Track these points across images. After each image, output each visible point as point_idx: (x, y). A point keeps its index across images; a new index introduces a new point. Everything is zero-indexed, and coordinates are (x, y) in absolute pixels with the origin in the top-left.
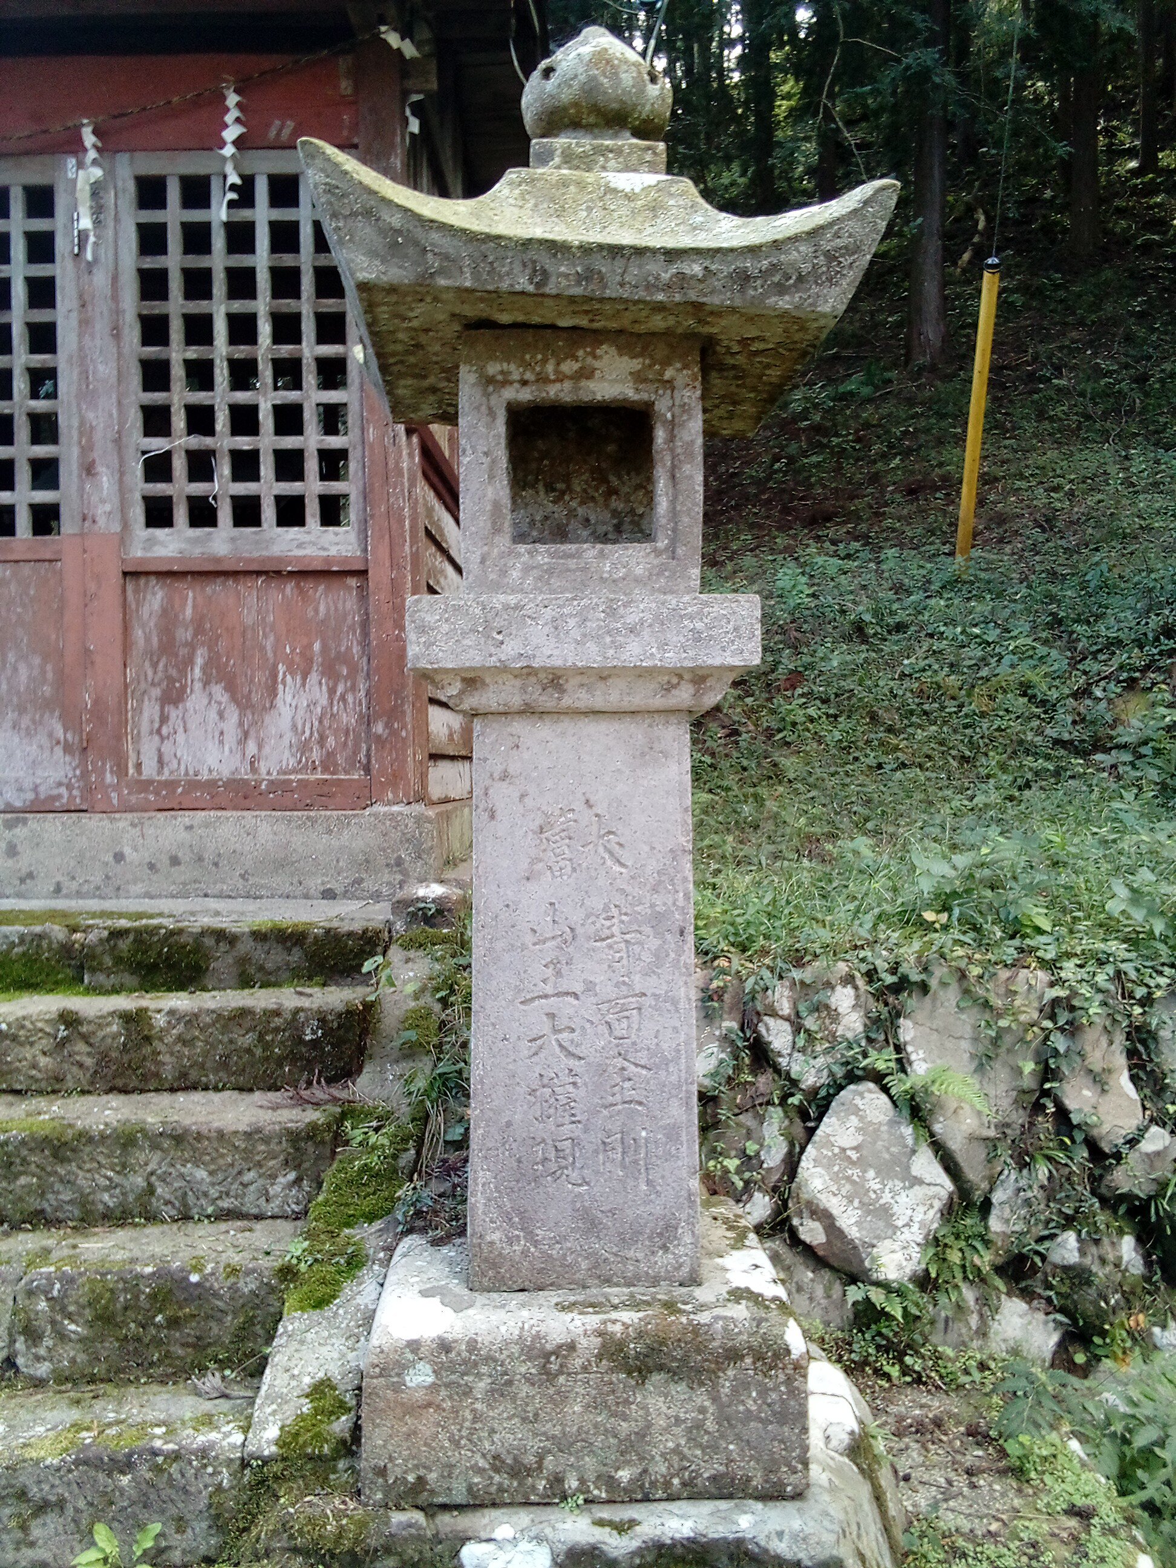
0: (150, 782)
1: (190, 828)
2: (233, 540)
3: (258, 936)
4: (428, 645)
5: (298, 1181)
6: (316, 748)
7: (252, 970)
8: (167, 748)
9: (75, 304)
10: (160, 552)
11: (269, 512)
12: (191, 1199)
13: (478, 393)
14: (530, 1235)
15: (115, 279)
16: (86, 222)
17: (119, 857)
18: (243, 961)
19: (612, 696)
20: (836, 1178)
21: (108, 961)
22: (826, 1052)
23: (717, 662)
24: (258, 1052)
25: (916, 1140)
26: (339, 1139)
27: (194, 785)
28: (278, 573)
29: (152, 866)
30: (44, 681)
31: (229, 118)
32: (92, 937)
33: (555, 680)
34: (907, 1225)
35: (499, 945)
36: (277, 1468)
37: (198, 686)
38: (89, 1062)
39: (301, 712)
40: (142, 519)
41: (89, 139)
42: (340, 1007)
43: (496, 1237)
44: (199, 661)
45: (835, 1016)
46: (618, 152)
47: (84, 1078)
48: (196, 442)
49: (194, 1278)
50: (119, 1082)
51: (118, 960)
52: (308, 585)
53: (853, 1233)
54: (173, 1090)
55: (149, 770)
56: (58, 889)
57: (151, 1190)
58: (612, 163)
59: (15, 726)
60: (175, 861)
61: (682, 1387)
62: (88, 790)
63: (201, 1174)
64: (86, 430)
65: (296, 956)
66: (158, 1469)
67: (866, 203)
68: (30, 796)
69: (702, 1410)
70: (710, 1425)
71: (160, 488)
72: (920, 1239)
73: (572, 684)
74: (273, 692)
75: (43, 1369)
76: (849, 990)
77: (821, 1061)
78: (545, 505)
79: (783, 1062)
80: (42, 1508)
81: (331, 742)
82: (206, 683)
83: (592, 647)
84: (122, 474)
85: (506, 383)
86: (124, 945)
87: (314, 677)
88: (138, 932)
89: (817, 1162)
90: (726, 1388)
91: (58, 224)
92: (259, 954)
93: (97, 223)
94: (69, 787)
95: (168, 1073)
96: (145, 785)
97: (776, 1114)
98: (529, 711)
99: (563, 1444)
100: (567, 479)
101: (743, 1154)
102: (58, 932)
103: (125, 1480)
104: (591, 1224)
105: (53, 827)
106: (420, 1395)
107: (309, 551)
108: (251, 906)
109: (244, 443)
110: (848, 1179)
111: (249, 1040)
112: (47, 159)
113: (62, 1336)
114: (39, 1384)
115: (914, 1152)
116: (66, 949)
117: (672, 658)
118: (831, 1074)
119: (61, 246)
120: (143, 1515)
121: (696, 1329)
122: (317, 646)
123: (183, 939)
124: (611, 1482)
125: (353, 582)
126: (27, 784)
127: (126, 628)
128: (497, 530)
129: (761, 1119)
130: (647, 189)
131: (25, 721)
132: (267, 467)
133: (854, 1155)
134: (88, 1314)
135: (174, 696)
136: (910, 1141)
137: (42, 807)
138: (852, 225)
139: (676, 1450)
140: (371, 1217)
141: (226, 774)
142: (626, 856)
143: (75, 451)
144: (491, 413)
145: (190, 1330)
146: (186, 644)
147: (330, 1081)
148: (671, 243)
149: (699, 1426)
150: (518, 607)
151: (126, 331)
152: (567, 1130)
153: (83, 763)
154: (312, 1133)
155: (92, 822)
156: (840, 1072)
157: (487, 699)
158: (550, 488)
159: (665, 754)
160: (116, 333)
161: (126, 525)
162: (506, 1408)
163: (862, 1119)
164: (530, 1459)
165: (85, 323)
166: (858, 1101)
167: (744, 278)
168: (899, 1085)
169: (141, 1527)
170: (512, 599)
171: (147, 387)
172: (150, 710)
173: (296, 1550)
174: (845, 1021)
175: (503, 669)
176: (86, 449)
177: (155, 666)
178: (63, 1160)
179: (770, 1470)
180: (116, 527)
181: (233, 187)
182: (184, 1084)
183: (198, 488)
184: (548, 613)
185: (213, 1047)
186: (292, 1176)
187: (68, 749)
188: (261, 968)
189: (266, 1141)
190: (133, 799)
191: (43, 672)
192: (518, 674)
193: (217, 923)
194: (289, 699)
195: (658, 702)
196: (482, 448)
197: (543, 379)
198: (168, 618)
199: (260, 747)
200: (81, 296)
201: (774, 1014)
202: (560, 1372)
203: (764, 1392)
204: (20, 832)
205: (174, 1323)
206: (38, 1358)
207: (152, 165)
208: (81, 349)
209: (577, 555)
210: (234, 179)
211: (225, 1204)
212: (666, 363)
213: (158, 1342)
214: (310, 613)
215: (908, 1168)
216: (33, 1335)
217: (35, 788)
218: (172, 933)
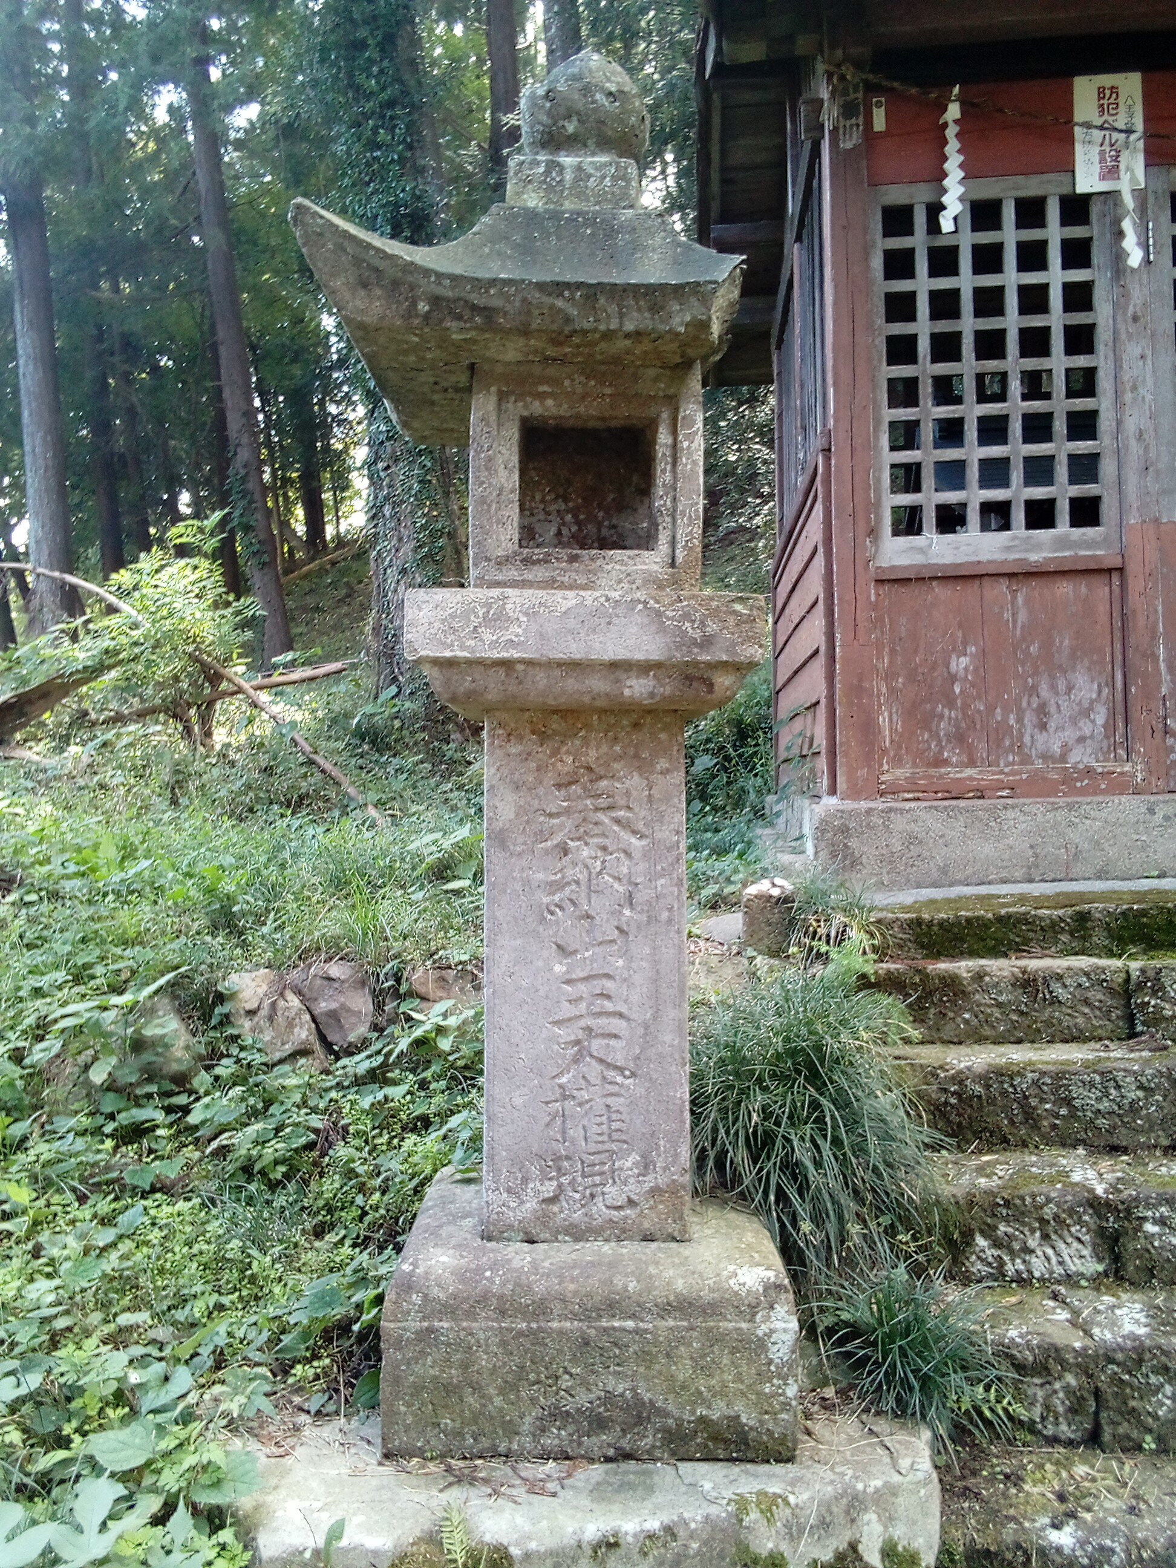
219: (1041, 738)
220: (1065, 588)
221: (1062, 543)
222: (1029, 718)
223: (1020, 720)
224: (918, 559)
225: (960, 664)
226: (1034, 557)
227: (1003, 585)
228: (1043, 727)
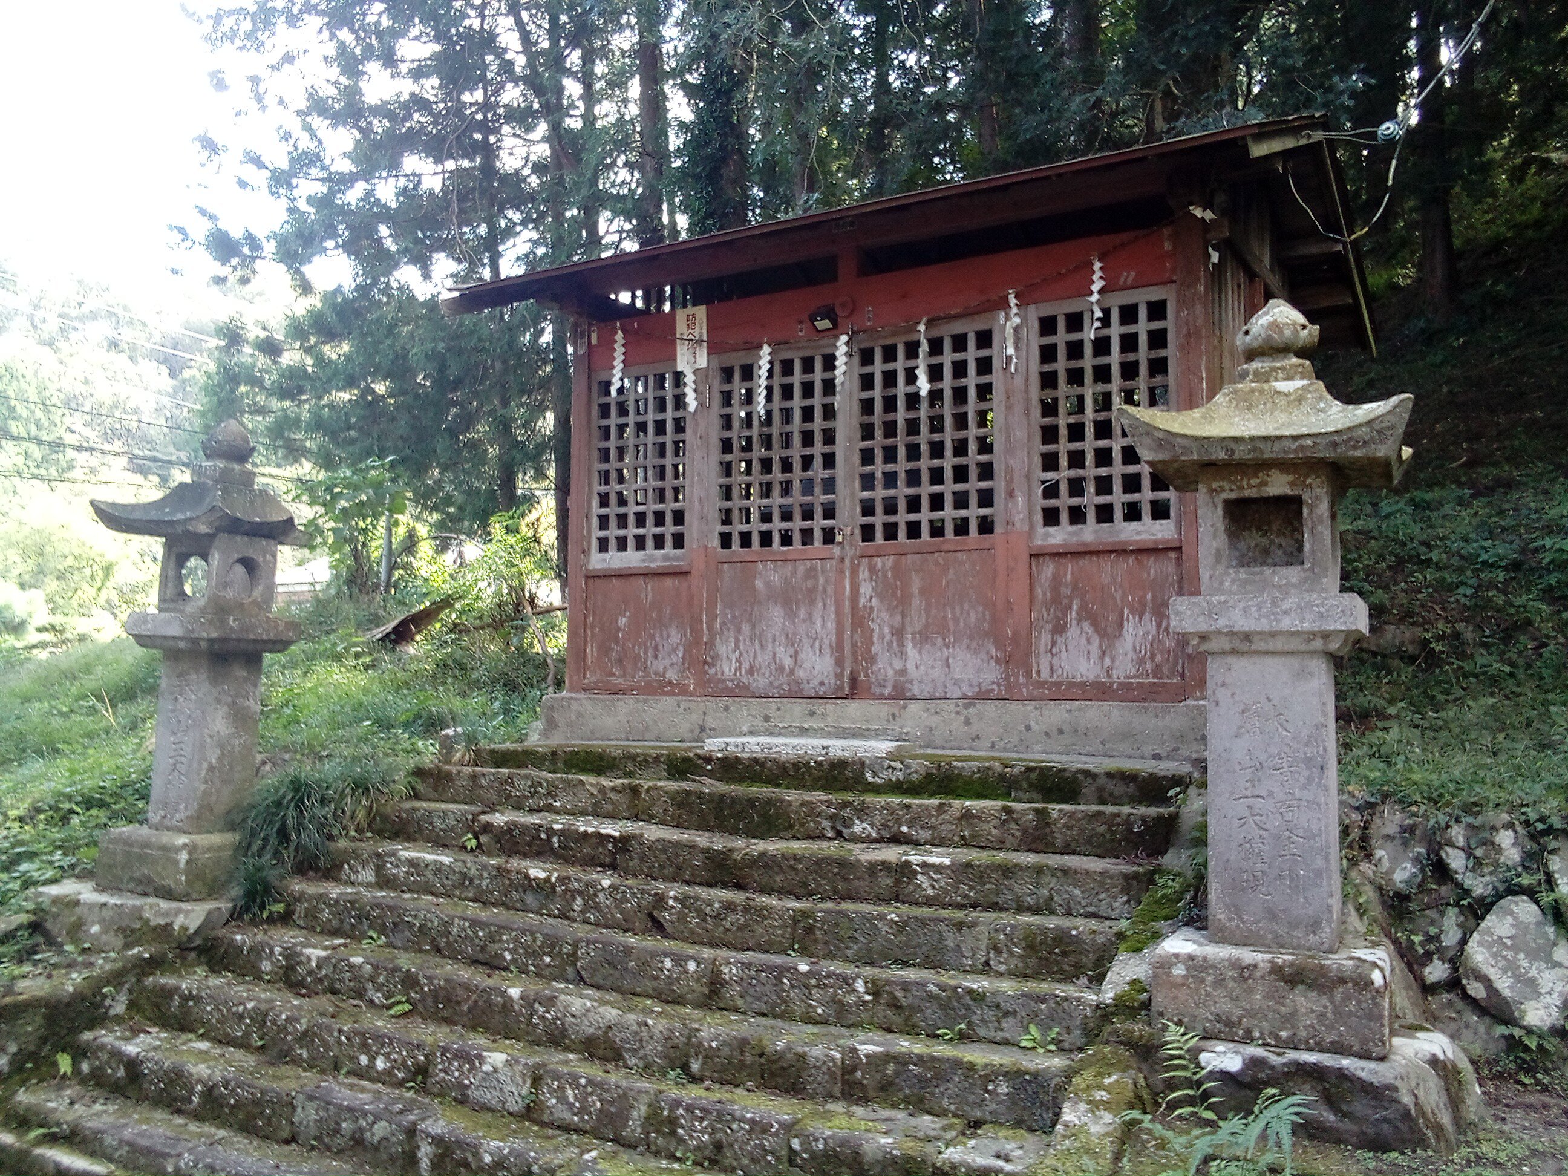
0: (1046, 682)
1: (1069, 711)
2: (1096, 532)
3: (1109, 775)
4: (1181, 621)
5: (1128, 901)
6: (1149, 662)
7: (1106, 795)
8: (1055, 661)
9: (1003, 398)
10: (1052, 541)
11: (1118, 514)
12: (1072, 905)
13: (1207, 498)
14: (1240, 918)
15: (1027, 380)
16: (1011, 351)
17: (1028, 728)
18: (1101, 790)
19: (1279, 644)
20: (1495, 956)
21: (1025, 785)
22: (1491, 873)
23: (1332, 628)
24: (1108, 836)
25: (1557, 936)
26: (1152, 881)
27: (1072, 684)
28: (1124, 551)
29: (1047, 734)
30: (985, 620)
31: (1095, 278)
32: (1016, 770)
33: (1247, 637)
34: (1549, 993)
35: (1222, 770)
36: (1112, 1009)
37: (1074, 622)
38: (1018, 834)
39: (1139, 639)
40: (1041, 521)
41: (1013, 301)
42: (1154, 815)
43: (1222, 917)
44: (1075, 607)
45: (1499, 850)
46: (1283, 369)
47: (1015, 842)
48: (1074, 473)
49: (1074, 932)
50: (1034, 846)
51: (1031, 785)
52: (1143, 557)
53: (1507, 993)
54: (1062, 854)
55: (1045, 674)
56: (993, 747)
57: (1052, 899)
58: (1280, 375)
59: (968, 647)
60: (1061, 732)
61: (1314, 994)
62: (1009, 687)
63: (1077, 892)
64: (1009, 471)
65: (1131, 789)
66: (1059, 1004)
67: (1395, 407)
68: (977, 689)
69: (1325, 1007)
70: (1329, 1015)
71: (1052, 503)
72: (1558, 1003)
73: (1256, 639)
74: (1121, 626)
75: (1002, 968)
76: (1510, 833)
77: (1487, 878)
78: (1254, 539)
79: (1459, 877)
80: (1007, 1014)
81: (1158, 658)
82: (1079, 621)
83: (1264, 621)
84: (1030, 495)
85: (1222, 490)
86: (1033, 776)
87: (1147, 616)
88: (1041, 768)
89: (1480, 944)
90: (1338, 997)
91: (994, 352)
92: (1110, 786)
93: (1017, 348)
94: (999, 684)
95: (1059, 842)
96: (1042, 684)
97: (1452, 913)
98: (1234, 652)
99: (1251, 1014)
100: (1269, 524)
101: (1426, 934)
102: (997, 766)
103: (1043, 1006)
104: (1272, 915)
105: (990, 709)
106: (1179, 980)
107: (1143, 537)
108: (1107, 760)
109: (1103, 471)
110: (1504, 958)
111: (1104, 828)
112: (988, 314)
113: (1011, 953)
114: (1001, 974)
115: (1555, 944)
116: (1002, 777)
117: (1306, 626)
118: (1495, 888)
119: (996, 364)
120: (1051, 1023)
121: (1322, 966)
122: (1149, 596)
123: (1067, 774)
124: (1277, 1037)
125: (1173, 555)
126: (975, 683)
127: (1032, 590)
128: (1218, 561)
129: (1443, 914)
130: (1296, 390)
131: (974, 645)
132: (1117, 486)
133: (1509, 942)
134: (1024, 944)
135: (1059, 629)
136: (1552, 937)
137: (983, 696)
138: (1389, 417)
139: (1312, 1026)
140: (1166, 918)
141: (1091, 677)
142: (1288, 726)
143: (1003, 483)
144: (1215, 506)
145: (1072, 959)
146: (1067, 597)
147: (1148, 856)
148: (1294, 433)
149: (1323, 1015)
150: (1225, 602)
151: (1033, 410)
152: (1259, 866)
153: (1006, 671)
154: (1136, 876)
155: (1014, 706)
156: (1501, 888)
157: (1213, 645)
158: (1259, 529)
159: (1311, 674)
160: (1027, 413)
161: (1032, 527)
162: (1219, 992)
163: (1515, 919)
164: (1235, 1019)
165: (1009, 408)
166: (1513, 907)
167: (1335, 444)
168: (1546, 898)
169: (1051, 1029)
170: (1223, 598)
171: (1045, 442)
172: (1045, 638)
173: (1121, 1043)
174: (1506, 853)
175: (1218, 632)
176: (1009, 482)
177: (1048, 610)
178: (1008, 878)
179: (1364, 1042)
180: (1026, 528)
181: (1098, 319)
182: (1067, 850)
183: (1075, 501)
184: (1241, 605)
185: (1083, 831)
186: (1125, 898)
187: (998, 661)
188: (1111, 794)
189: (1111, 878)
190: (1036, 692)
191: (984, 616)
192: (1226, 634)
193: (1086, 767)
194: (1131, 630)
195: (1303, 648)
196: (1210, 523)
197: (1242, 488)
198: (1057, 581)
199: (1113, 662)
200: (1007, 392)
201: (1452, 845)
202: (1249, 977)
203: (1359, 1002)
204: (972, 710)
205: (1064, 954)
206: (1000, 963)
207: (1047, 310)
208: (1007, 423)
209: (1261, 573)
210: (1098, 314)
211: (1090, 909)
212: (1307, 476)
213: (1057, 962)
214: (1145, 575)
215: (1550, 955)
216: (998, 952)
217: (979, 685)
218: (1060, 770)
219: (655, 663)
220: (669, 582)
221: (666, 558)
222: (650, 653)
223: (646, 653)
224: (605, 566)
225: (623, 621)
226: (653, 565)
227: (641, 580)
228: (656, 657)
